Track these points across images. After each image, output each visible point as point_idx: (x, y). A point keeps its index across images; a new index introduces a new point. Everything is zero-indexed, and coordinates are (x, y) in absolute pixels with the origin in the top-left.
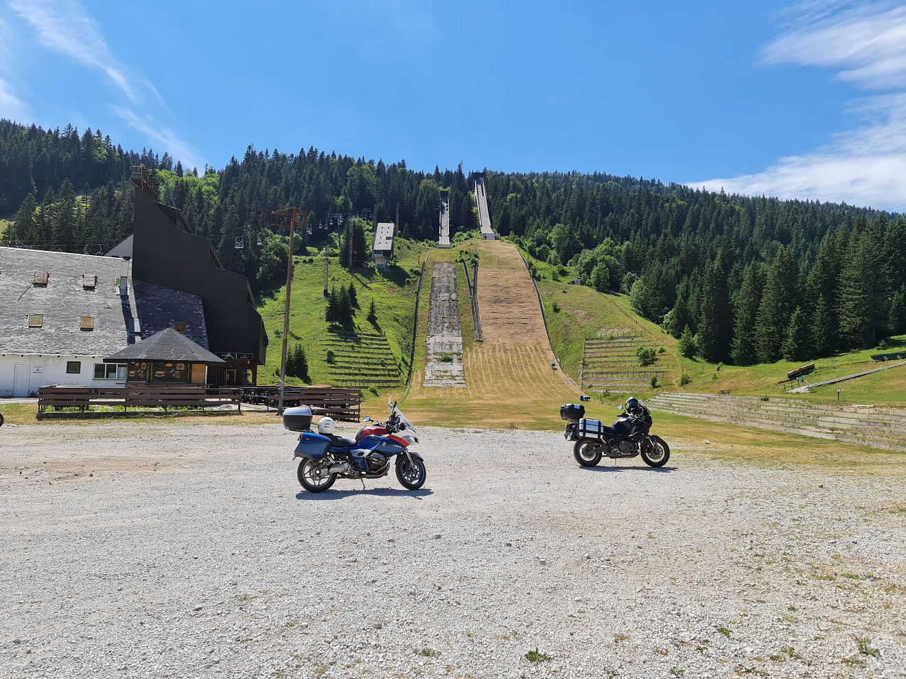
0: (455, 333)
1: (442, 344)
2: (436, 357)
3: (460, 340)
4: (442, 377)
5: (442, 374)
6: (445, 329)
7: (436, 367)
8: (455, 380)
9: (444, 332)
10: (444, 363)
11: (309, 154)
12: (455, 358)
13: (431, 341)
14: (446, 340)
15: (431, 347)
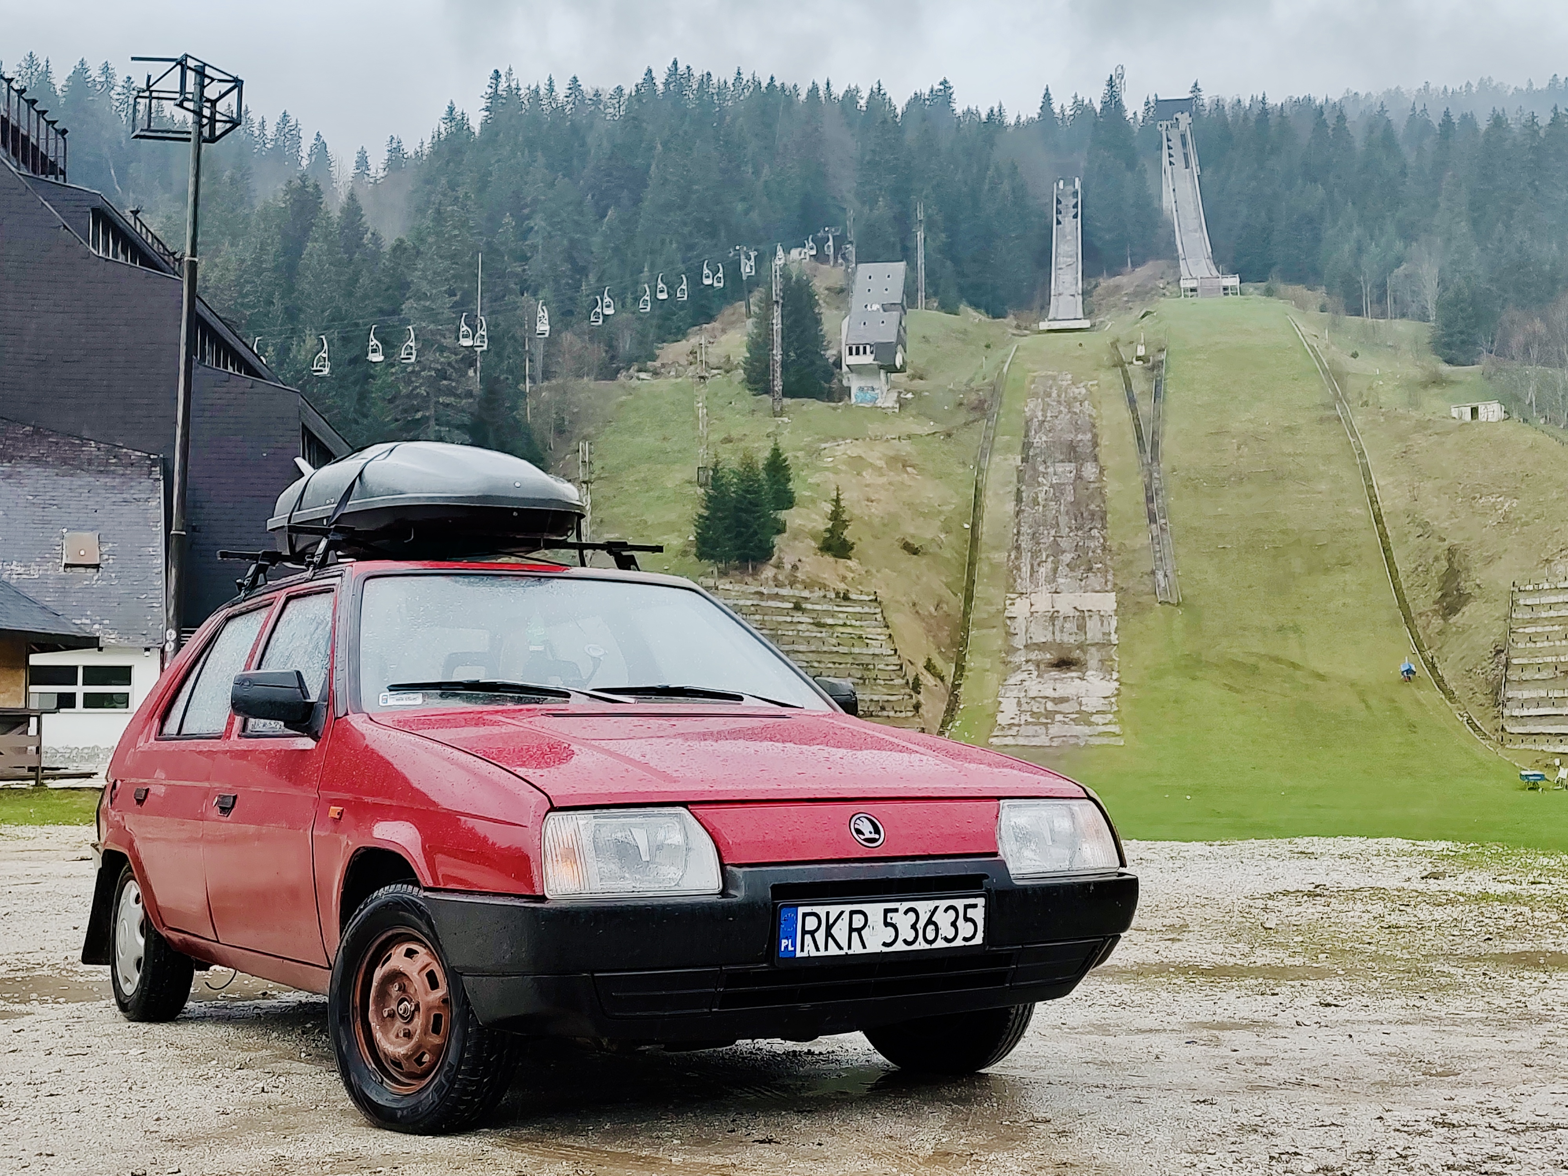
0: (1095, 581)
1: (1053, 619)
2: (1033, 656)
3: (1108, 602)
4: (1050, 715)
5: (1050, 706)
6: (1063, 569)
7: (1034, 687)
8: (1090, 724)
9: (1061, 580)
10: (1055, 674)
11: (666, 84)
12: (1093, 658)
13: (1020, 608)
14: (1065, 604)
15: (1019, 626)
